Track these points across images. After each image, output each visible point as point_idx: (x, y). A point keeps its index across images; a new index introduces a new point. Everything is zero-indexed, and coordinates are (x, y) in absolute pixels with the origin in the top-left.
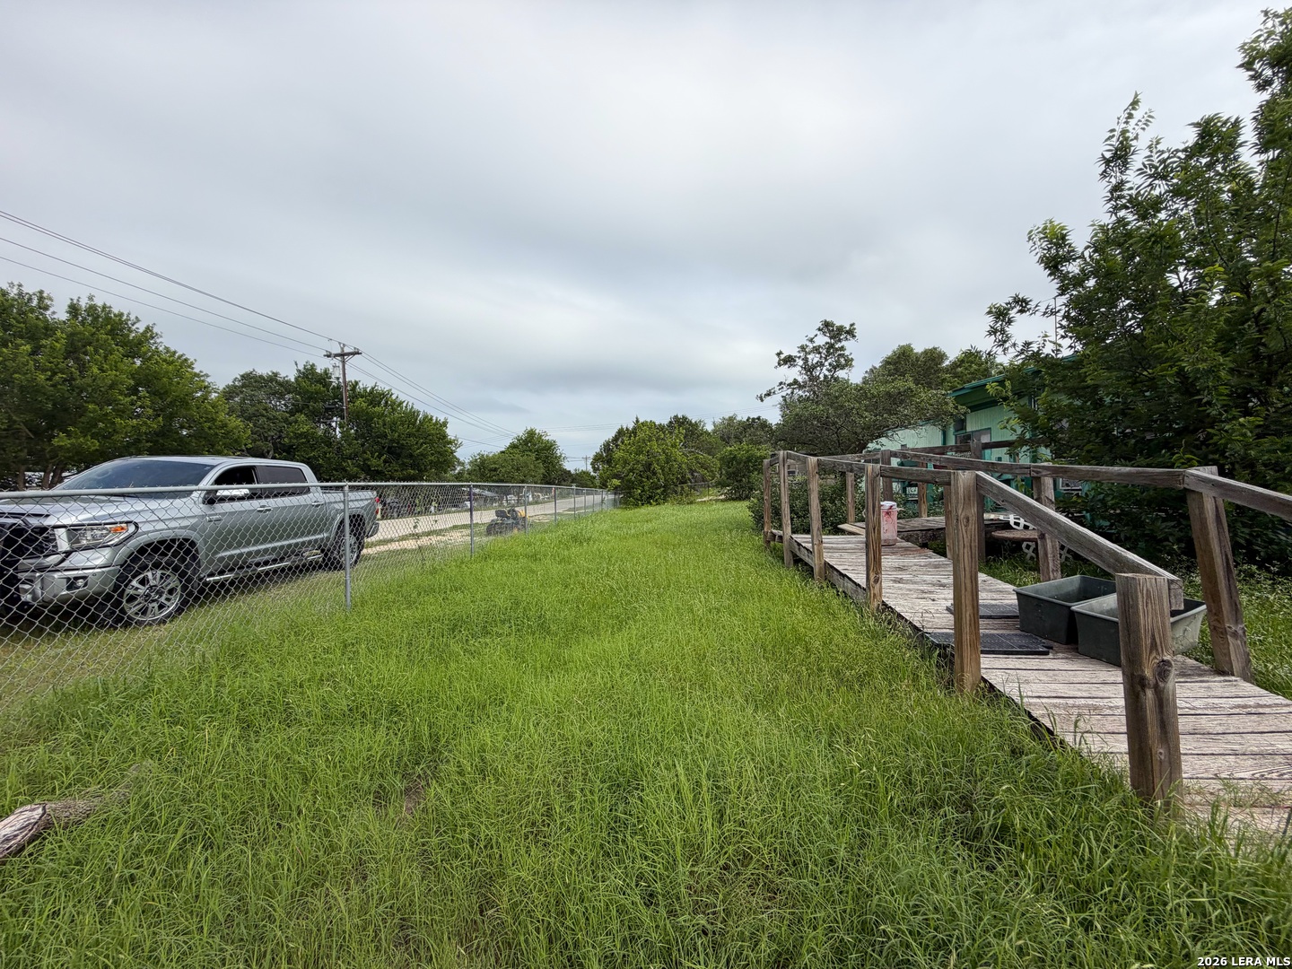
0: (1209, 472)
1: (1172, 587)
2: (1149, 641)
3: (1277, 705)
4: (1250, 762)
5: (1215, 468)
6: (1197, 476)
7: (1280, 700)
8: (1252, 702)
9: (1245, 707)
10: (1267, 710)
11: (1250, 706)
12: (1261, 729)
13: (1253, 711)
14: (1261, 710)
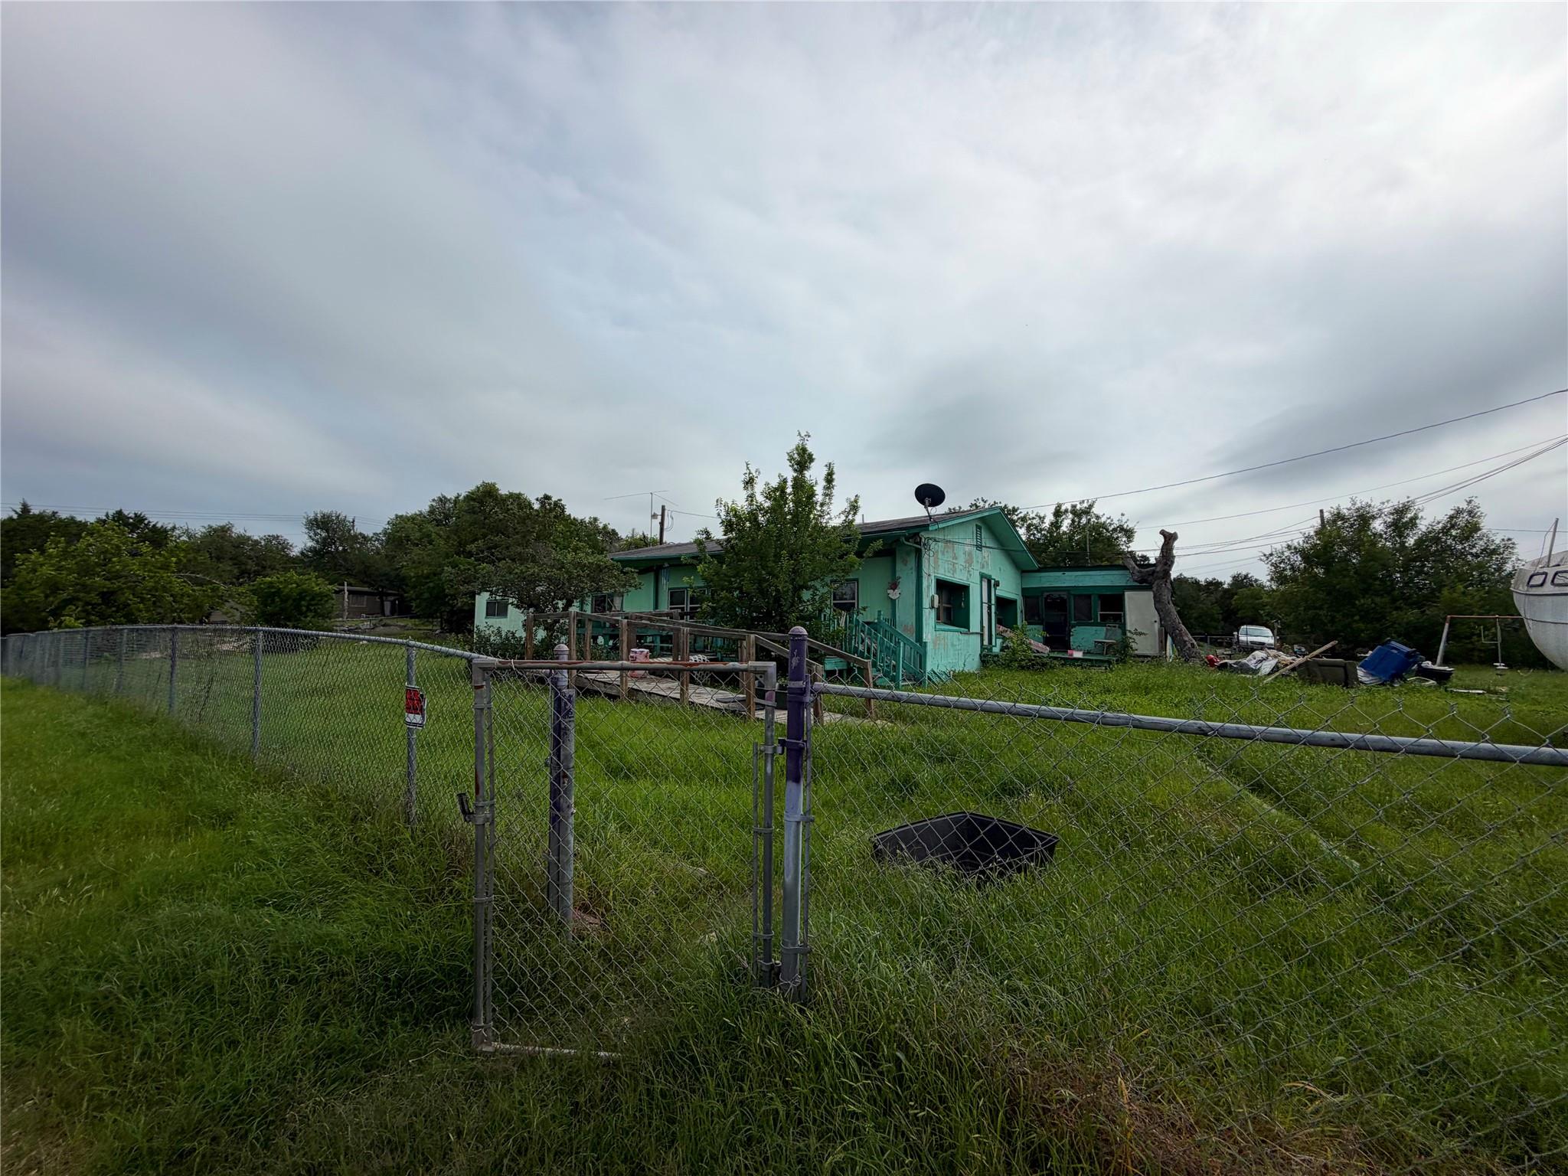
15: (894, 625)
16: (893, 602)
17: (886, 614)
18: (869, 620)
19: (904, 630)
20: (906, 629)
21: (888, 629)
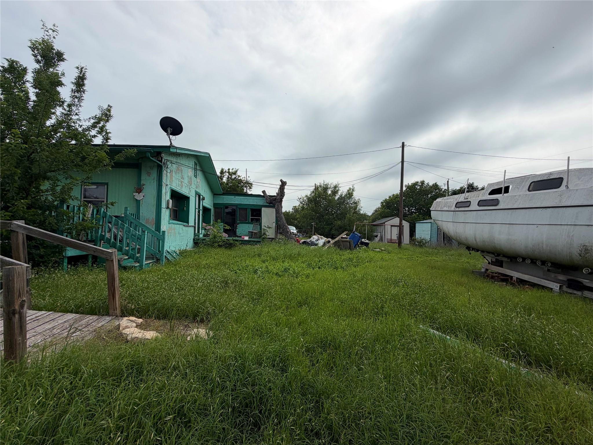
0: (21, 223)
1: (28, 269)
2: (18, 294)
3: (42, 315)
4: (39, 336)
5: (24, 221)
6: (17, 224)
7: (43, 312)
8: (34, 316)
9: (32, 319)
10: (40, 317)
11: (34, 318)
12: (39, 324)
13: (35, 319)
14: (38, 318)
15: (139, 218)
16: (138, 202)
17: (131, 210)
18: (116, 214)
19: (146, 223)
20: (147, 221)
21: (132, 221)
